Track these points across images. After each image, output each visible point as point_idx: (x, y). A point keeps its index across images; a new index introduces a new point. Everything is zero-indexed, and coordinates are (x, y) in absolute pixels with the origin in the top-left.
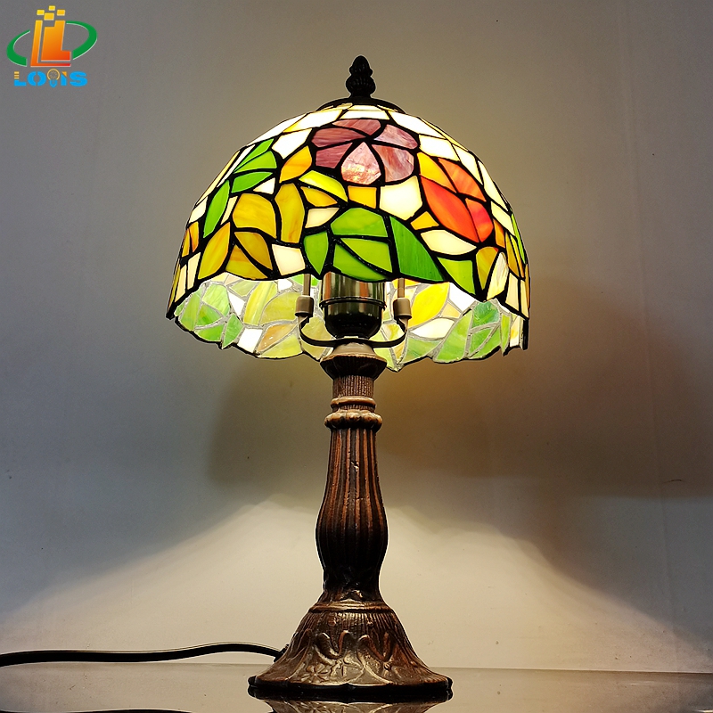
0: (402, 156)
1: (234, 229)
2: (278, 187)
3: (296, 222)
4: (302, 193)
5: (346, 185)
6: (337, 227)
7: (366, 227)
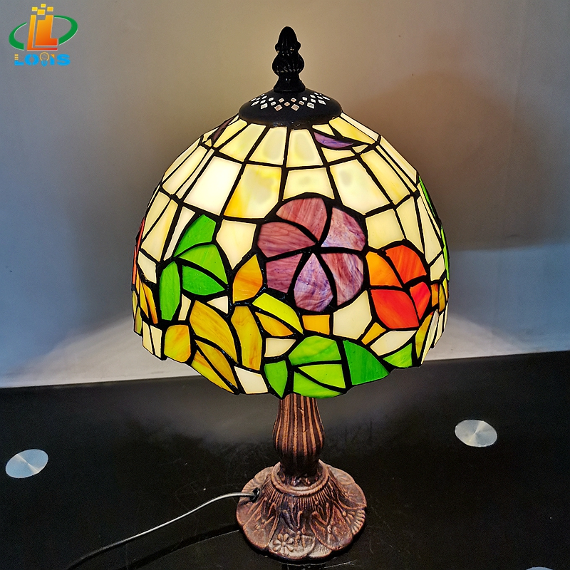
0: (352, 263)
1: (193, 337)
2: (232, 307)
3: (255, 349)
4: (257, 319)
5: (301, 312)
6: (295, 357)
7: (321, 352)
